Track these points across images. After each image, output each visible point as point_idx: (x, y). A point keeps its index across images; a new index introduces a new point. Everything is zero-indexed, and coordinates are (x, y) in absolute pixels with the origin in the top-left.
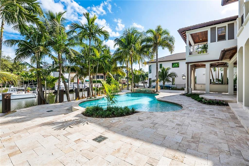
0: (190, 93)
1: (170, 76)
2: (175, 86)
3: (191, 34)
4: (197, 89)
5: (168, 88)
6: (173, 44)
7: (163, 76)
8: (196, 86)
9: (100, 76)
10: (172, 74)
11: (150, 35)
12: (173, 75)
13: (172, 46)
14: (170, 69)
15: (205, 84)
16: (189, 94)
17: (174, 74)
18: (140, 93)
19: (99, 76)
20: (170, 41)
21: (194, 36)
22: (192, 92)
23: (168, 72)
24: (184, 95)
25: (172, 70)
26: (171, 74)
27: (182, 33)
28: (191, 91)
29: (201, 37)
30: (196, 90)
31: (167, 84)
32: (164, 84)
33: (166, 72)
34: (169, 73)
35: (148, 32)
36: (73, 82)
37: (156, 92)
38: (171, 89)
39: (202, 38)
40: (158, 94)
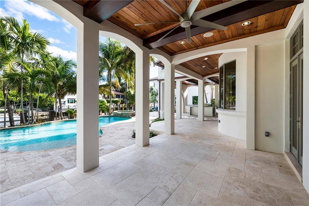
24: (155, 120)
37: (134, 116)
40: (132, 118)
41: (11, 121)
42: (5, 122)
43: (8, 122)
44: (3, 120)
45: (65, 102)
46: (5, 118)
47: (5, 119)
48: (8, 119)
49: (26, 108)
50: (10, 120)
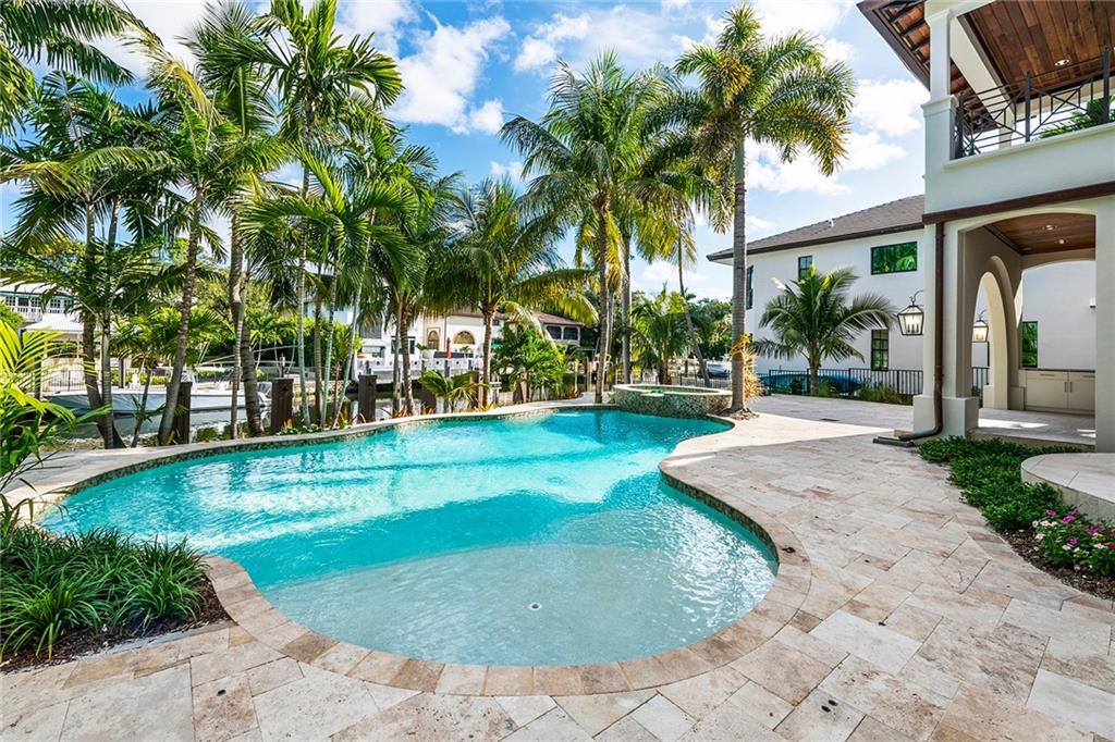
0: (957, 429)
1: (852, 322)
2: (887, 379)
3: (967, 15)
4: (1030, 402)
5: (843, 388)
6: (840, 112)
7: (809, 318)
8: (1022, 383)
9: (563, 328)
10: (862, 308)
11: (694, 83)
12: (872, 313)
13: (832, 123)
14: (856, 278)
15: (1094, 372)
16: (945, 437)
17: (876, 306)
18: (638, 413)
19: (559, 329)
20: (822, 94)
21: (1002, 37)
22: (982, 423)
23: (841, 300)
24: (906, 441)
25: (865, 286)
26: (855, 309)
27: (893, 18)
28: (971, 418)
29: (1064, 41)
30: (1025, 409)
31: (830, 364)
32: (814, 363)
33: (826, 296)
34: (849, 305)
35: (685, 66)
36: (433, 352)
37: (728, 412)
38: (862, 398)
39: (1070, 53)
40: (733, 425)
41: (252, 407)
42: (233, 408)
43: (240, 408)
44: (228, 402)
45: (383, 348)
46: (234, 397)
47: (234, 401)
48: (241, 401)
49: (271, 365)
50: (247, 403)
